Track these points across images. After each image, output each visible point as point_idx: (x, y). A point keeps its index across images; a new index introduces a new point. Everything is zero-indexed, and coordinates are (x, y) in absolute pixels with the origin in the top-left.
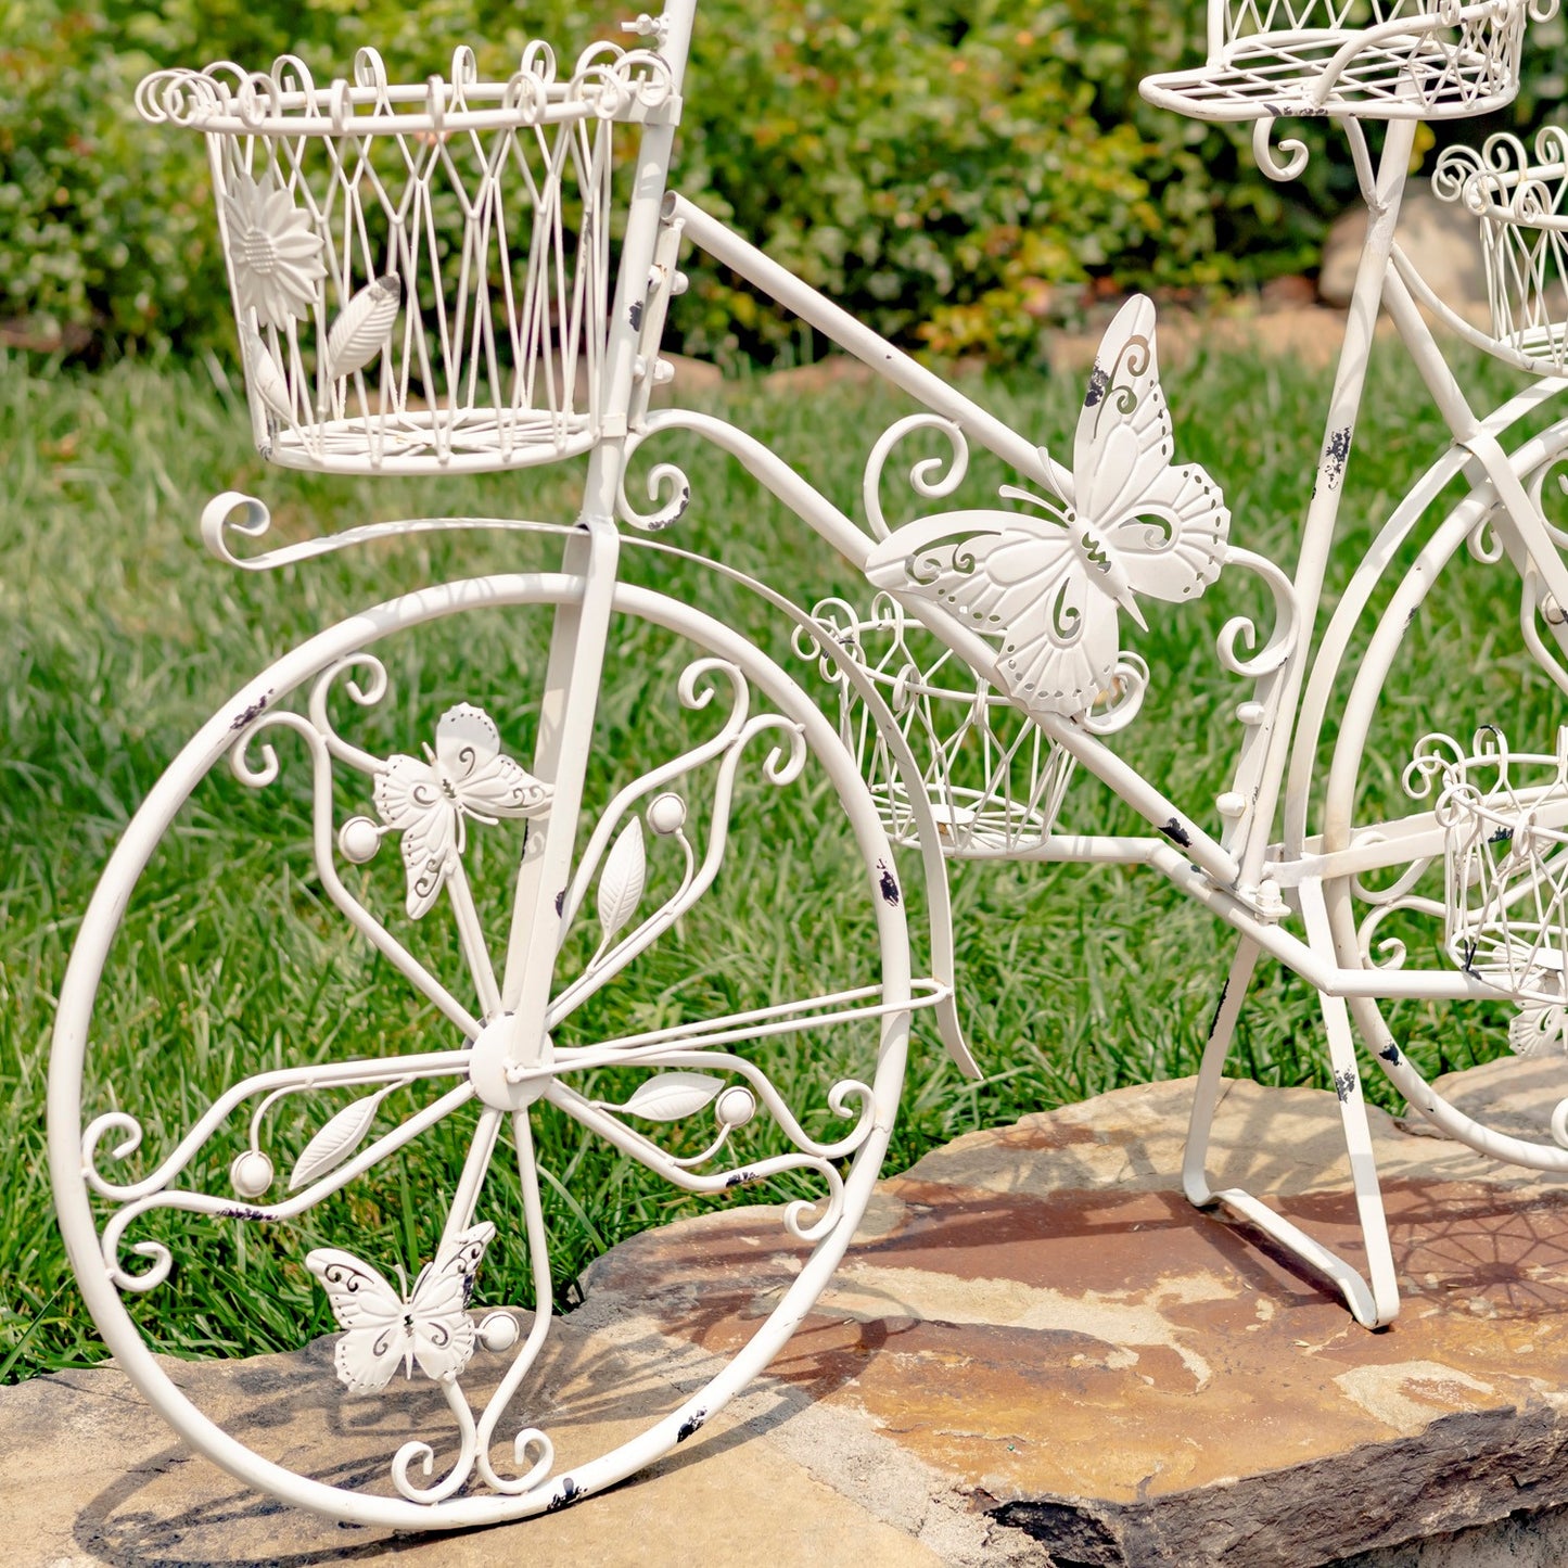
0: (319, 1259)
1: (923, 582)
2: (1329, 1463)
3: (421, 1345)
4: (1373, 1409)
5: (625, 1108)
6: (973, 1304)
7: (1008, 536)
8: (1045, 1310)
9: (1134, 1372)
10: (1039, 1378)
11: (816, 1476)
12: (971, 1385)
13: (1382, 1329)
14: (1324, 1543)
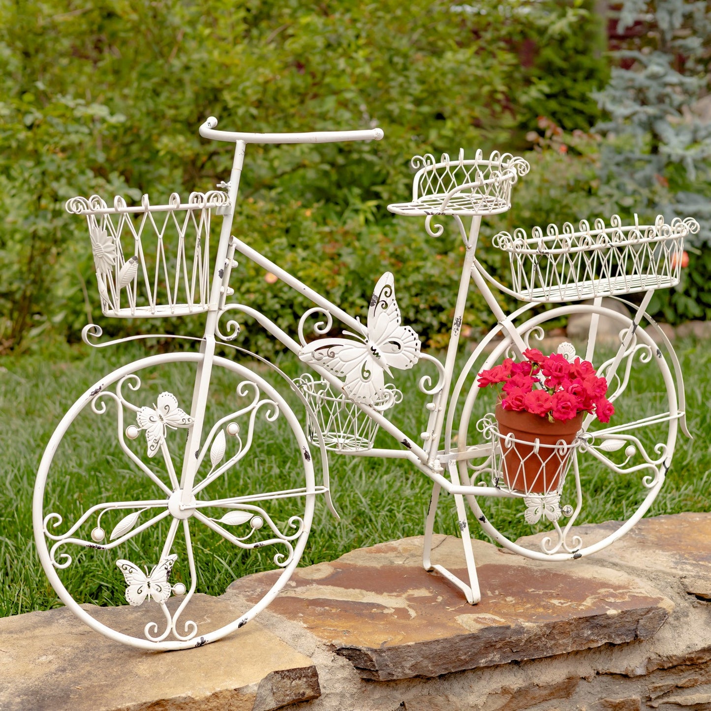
0: (120, 563)
1: (318, 360)
2: (445, 640)
3: (153, 591)
4: (464, 626)
5: (220, 521)
6: (347, 596)
7: (345, 347)
8: (370, 597)
9: (391, 615)
10: (361, 615)
11: (282, 640)
12: (339, 616)
13: (475, 605)
14: (446, 666)
